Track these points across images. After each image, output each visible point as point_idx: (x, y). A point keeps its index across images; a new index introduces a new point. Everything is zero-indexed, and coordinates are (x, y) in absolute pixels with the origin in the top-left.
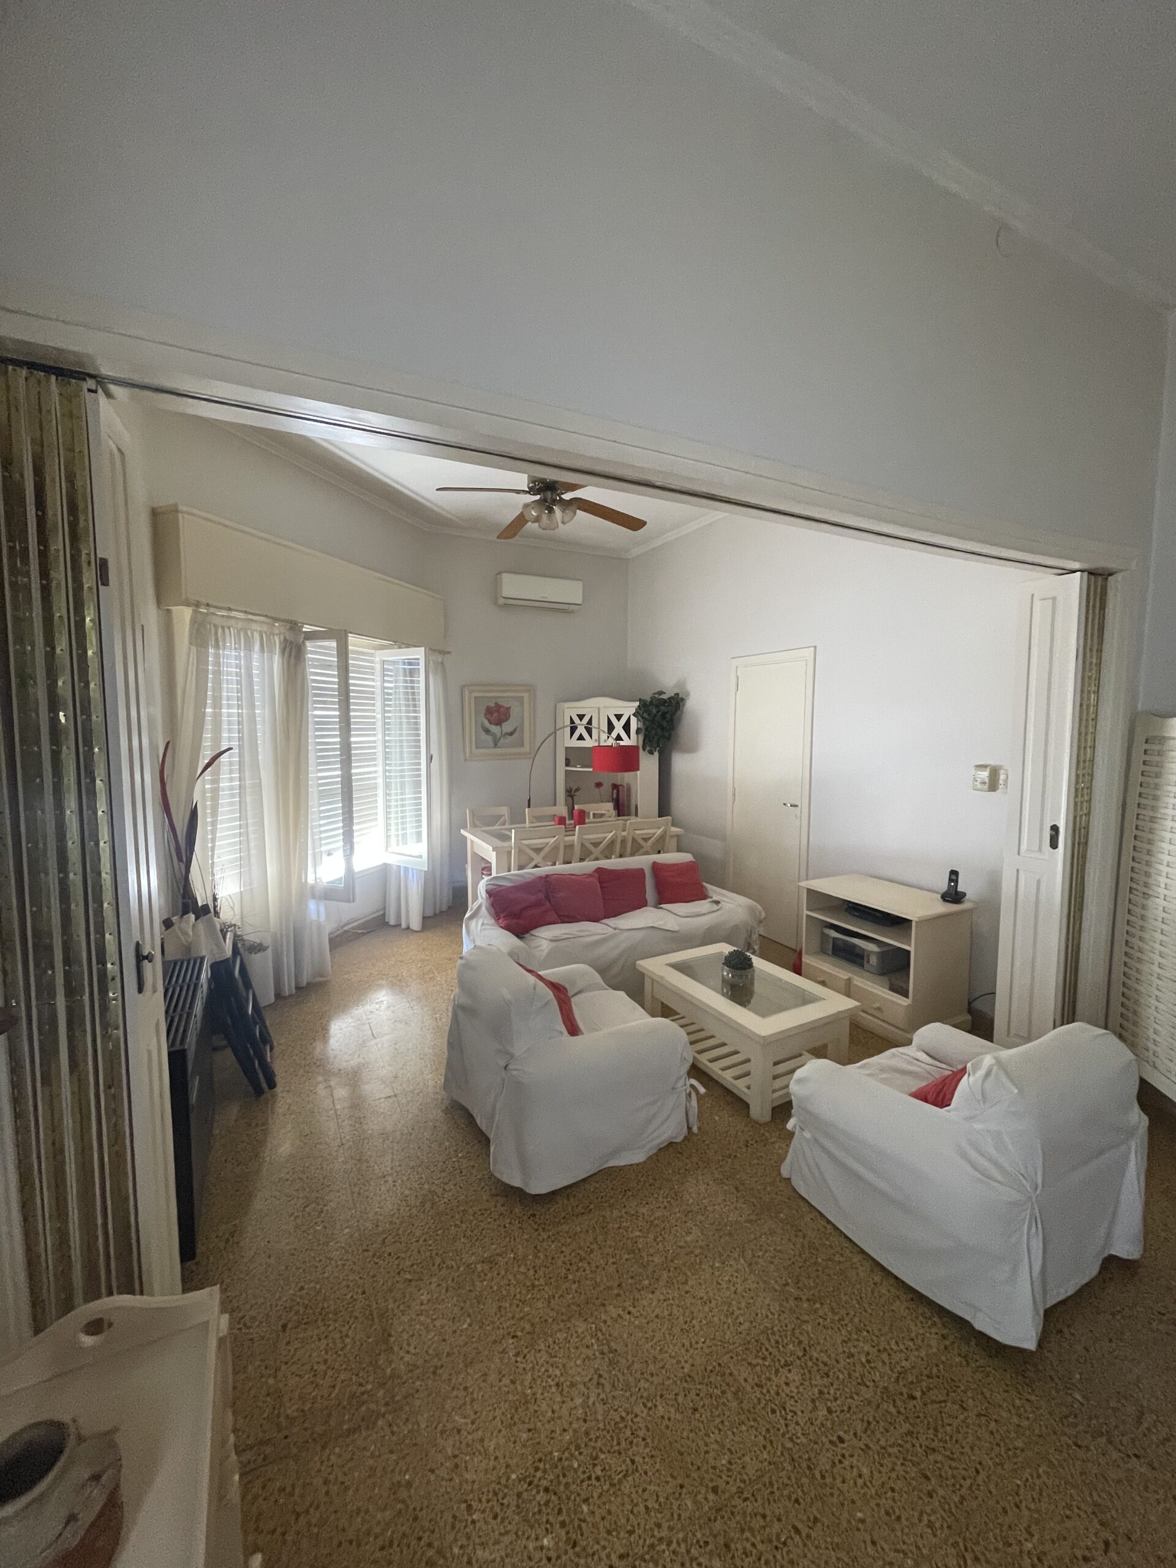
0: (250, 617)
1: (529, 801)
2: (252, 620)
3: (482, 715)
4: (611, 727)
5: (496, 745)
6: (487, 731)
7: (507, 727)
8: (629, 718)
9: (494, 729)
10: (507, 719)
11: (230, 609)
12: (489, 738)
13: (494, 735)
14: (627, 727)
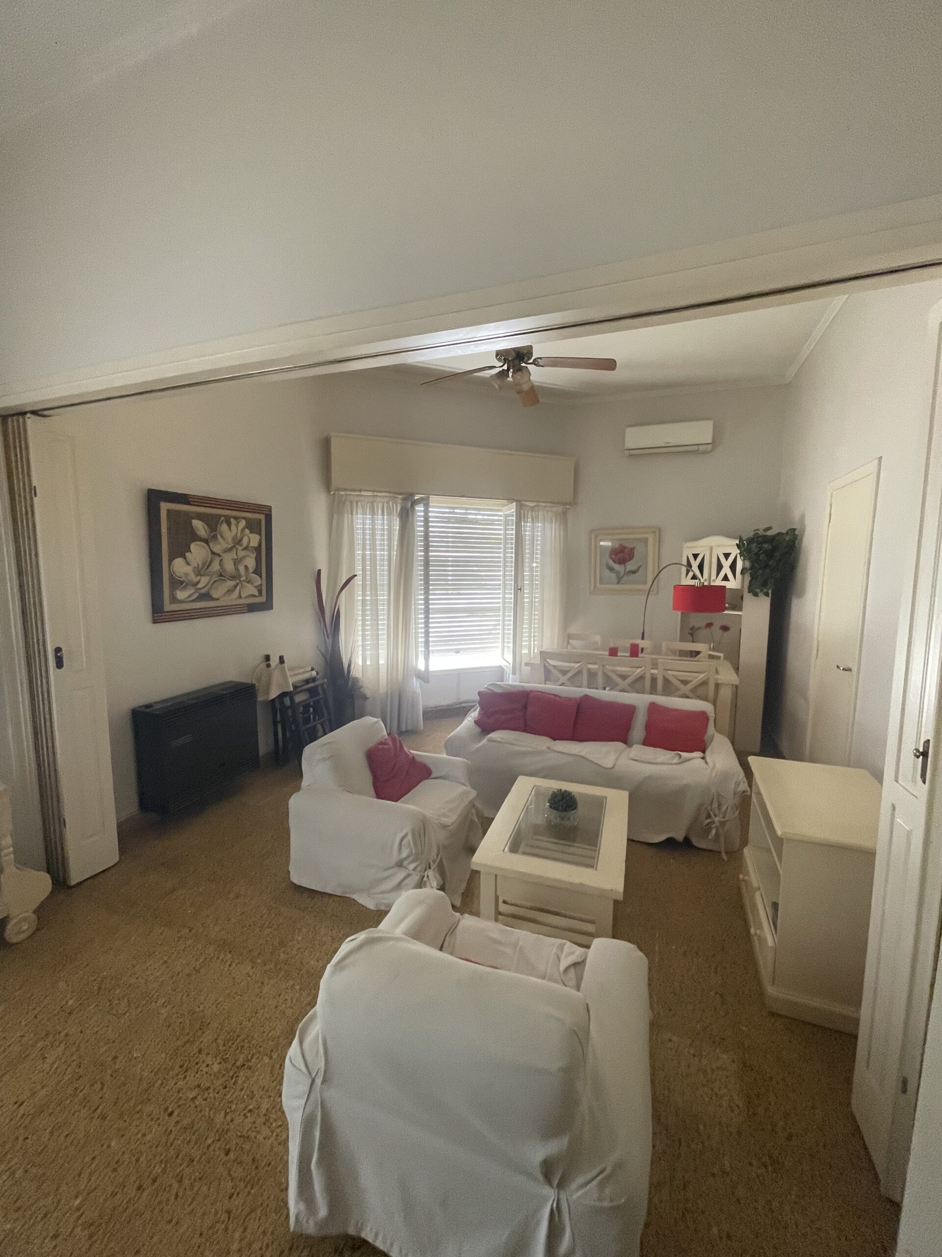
0: (375, 494)
1: (643, 634)
2: (377, 496)
3: (607, 556)
4: (720, 567)
5: (618, 582)
6: (611, 569)
7: (631, 566)
8: (736, 557)
9: (616, 567)
10: (631, 558)
11: (361, 491)
12: (613, 575)
13: (618, 573)
14: (733, 567)
